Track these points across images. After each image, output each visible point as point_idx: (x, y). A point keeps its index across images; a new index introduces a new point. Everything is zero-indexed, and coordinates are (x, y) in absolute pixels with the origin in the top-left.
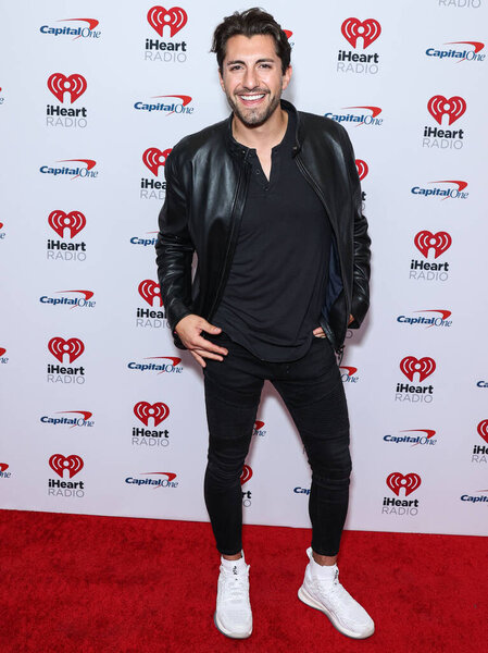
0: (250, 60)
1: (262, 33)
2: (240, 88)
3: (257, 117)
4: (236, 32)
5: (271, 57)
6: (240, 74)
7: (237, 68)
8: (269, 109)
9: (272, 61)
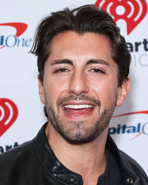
0: (80, 60)
1: (97, 31)
2: (65, 95)
3: (83, 132)
4: (65, 29)
5: (105, 59)
6: (65, 76)
7: (63, 70)
8: (98, 124)
9: (107, 64)
